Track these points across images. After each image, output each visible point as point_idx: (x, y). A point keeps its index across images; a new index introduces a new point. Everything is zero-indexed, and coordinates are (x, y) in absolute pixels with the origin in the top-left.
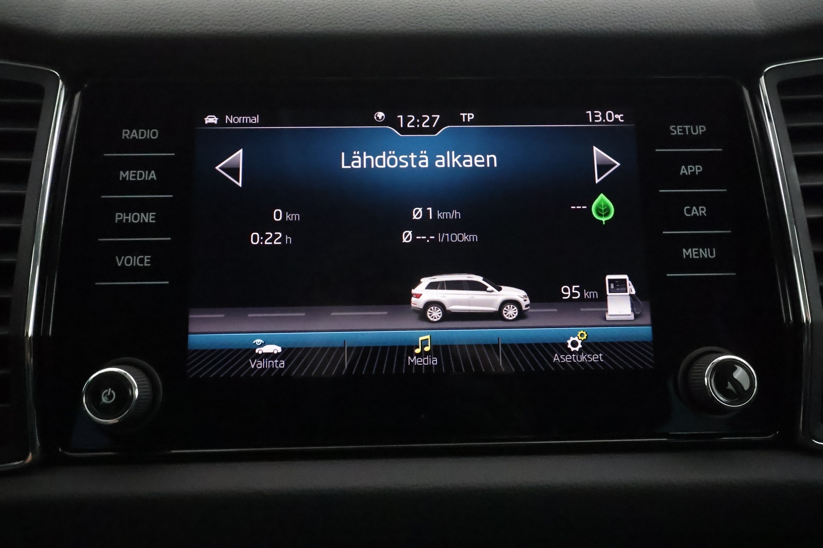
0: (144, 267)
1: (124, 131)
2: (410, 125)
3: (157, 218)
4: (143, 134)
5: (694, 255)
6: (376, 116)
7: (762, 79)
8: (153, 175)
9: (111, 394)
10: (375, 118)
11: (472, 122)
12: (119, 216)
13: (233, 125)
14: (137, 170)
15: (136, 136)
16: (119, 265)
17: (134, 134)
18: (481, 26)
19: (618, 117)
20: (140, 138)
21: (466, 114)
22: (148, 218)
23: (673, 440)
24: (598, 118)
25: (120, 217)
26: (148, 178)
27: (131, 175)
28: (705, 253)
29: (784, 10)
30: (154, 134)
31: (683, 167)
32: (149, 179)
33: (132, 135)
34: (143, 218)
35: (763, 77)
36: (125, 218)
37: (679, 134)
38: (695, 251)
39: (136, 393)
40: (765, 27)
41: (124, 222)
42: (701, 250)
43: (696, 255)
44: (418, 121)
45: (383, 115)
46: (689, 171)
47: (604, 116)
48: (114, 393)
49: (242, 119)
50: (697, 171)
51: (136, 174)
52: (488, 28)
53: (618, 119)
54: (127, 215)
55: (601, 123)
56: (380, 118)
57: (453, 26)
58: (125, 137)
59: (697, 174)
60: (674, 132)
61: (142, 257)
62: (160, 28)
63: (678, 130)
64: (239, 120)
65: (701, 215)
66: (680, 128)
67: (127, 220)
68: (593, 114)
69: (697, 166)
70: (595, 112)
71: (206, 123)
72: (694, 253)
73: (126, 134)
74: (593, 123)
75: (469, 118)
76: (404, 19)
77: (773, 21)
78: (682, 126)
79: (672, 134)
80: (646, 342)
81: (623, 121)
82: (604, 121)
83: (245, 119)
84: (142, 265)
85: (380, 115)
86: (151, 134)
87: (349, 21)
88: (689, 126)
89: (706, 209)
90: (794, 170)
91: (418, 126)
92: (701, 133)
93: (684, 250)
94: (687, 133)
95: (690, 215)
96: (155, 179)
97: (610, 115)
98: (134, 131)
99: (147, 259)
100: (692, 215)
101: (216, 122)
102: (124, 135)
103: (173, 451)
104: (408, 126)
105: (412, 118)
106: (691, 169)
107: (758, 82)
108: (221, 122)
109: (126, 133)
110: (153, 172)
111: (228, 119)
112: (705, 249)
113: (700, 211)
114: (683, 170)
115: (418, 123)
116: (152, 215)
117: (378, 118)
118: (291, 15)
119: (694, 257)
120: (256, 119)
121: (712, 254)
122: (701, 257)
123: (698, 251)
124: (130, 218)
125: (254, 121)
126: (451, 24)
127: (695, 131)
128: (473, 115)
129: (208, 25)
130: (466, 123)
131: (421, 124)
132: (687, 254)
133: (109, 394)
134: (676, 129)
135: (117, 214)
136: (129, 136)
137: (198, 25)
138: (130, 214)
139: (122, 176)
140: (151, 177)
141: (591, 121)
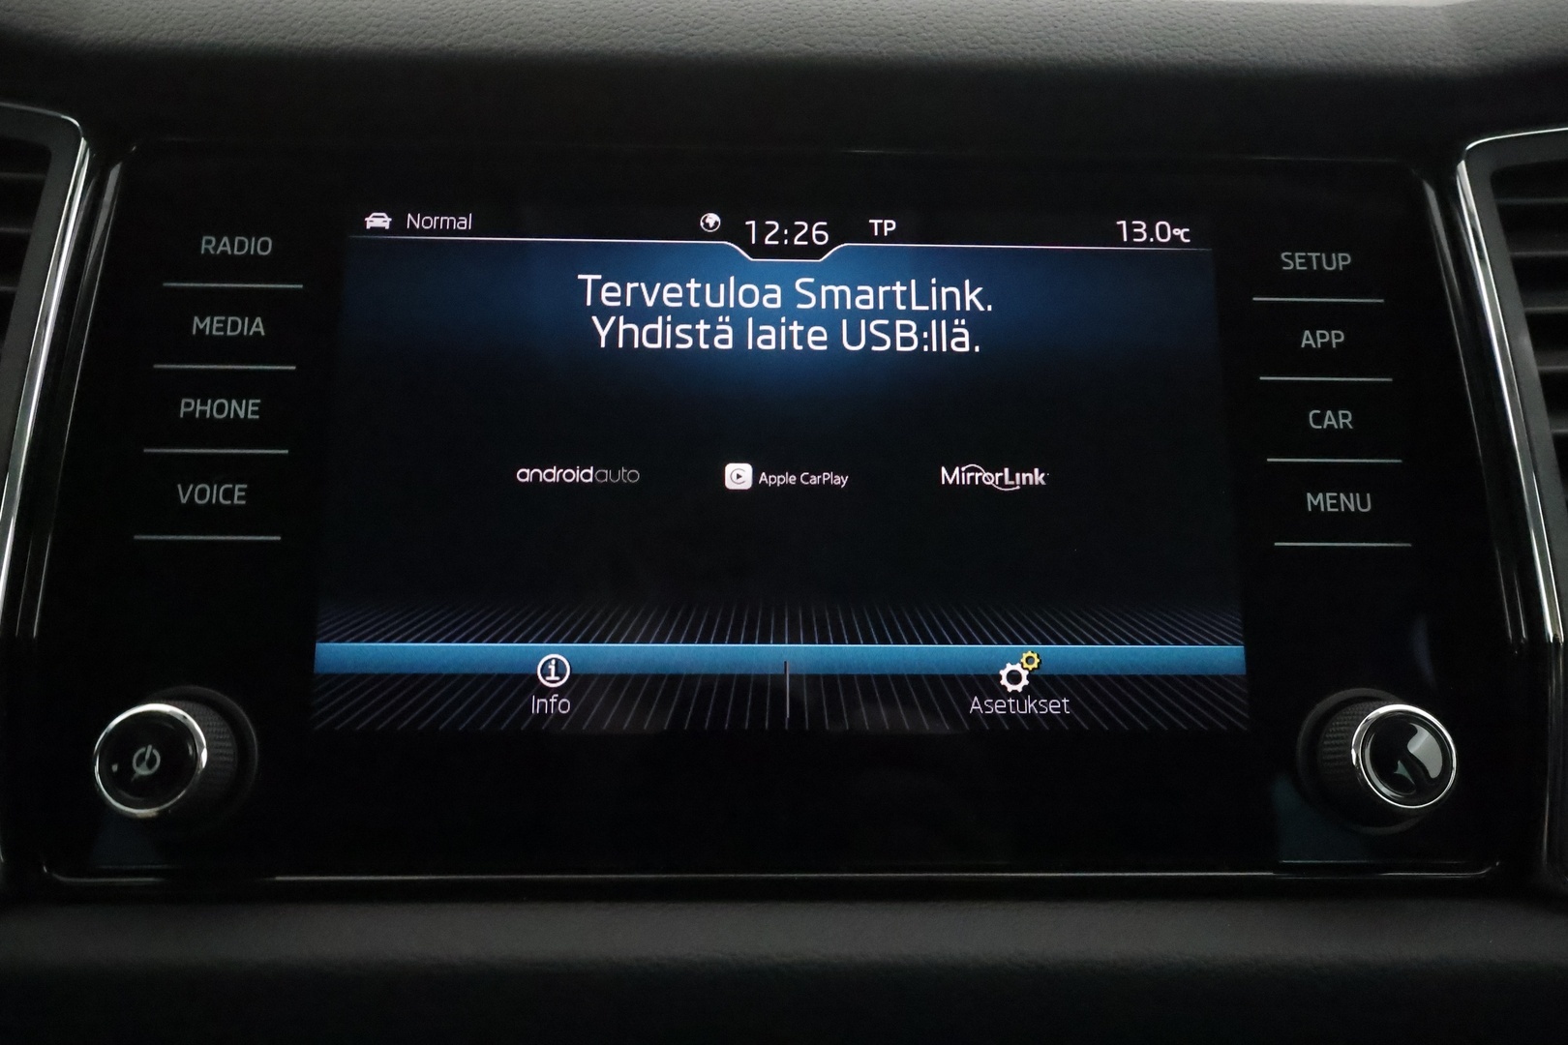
0: (233, 507)
1: (205, 238)
2: (770, 240)
3: (261, 410)
4: (241, 246)
5: (1328, 505)
6: (704, 221)
7: (1462, 166)
8: (259, 326)
9: (153, 757)
10: (702, 224)
11: (892, 237)
12: (188, 405)
13: (422, 232)
14: (227, 316)
15: (228, 249)
16: (184, 501)
17: (225, 245)
18: (912, 47)
19: (1180, 232)
20: (236, 252)
21: (881, 221)
22: (246, 409)
23: (1285, 877)
24: (1140, 235)
25: (191, 406)
26: (249, 330)
27: (215, 325)
28: (1351, 502)
29: (1503, 31)
30: (264, 246)
31: (1307, 333)
32: (251, 333)
33: (221, 248)
34: (235, 409)
35: (1463, 163)
36: (199, 408)
37: (1298, 268)
38: (1331, 498)
39: (204, 756)
40: (1466, 61)
41: (197, 415)
42: (1342, 496)
43: (1332, 506)
44: (786, 232)
45: (718, 219)
46: (1319, 341)
47: (1150, 232)
48: (156, 753)
49: (438, 221)
50: (1334, 341)
51: (225, 323)
52: (925, 51)
53: (1179, 236)
54: (204, 403)
55: (1146, 243)
56: (711, 225)
57: (857, 46)
58: (207, 250)
59: (1334, 346)
60: (1288, 265)
61: (231, 486)
62: (284, 38)
63: (1298, 261)
64: (433, 223)
65: (1341, 427)
66: (1300, 257)
67: (203, 413)
68: (1130, 227)
69: (1333, 332)
70: (1134, 222)
71: (368, 227)
72: (1329, 502)
73: (208, 244)
74: (1130, 243)
75: (886, 229)
76: (761, 32)
77: (1482, 51)
78: (1304, 254)
79: (1284, 268)
80: (1234, 678)
81: (1188, 241)
82: (1152, 240)
83: (445, 221)
84: (229, 502)
85: (712, 219)
86: (259, 246)
87: (654, 33)
88: (1319, 254)
89: (1353, 416)
90: (1526, 342)
91: (786, 242)
92: (1341, 268)
93: (1309, 495)
94: (1315, 268)
95: (1320, 427)
96: (263, 334)
97: (1163, 229)
98: (225, 239)
99: (240, 490)
100: (1325, 427)
101: (387, 226)
102: (204, 246)
103: (279, 878)
104: (767, 242)
105: (773, 227)
106: (1323, 336)
107: (1454, 172)
108: (398, 225)
109: (209, 242)
110: (258, 320)
111: (411, 220)
112: (1351, 495)
113: (1338, 420)
114: (1307, 339)
115: (786, 237)
116: (253, 405)
117: (707, 225)
118: (541, 19)
119: (1329, 509)
120: (465, 223)
121: (1364, 505)
122: (1343, 510)
123: (1337, 498)
124: (210, 409)
125: (462, 225)
126: (853, 42)
127: (1329, 264)
128: (894, 223)
129: (377, 34)
130: (881, 238)
131: (791, 237)
132: (1316, 503)
133: (147, 757)
134: (1292, 258)
135: (183, 401)
136: (216, 248)
137: (356, 34)
138: (209, 401)
139: (197, 326)
140: (254, 329)
141: (1125, 239)
